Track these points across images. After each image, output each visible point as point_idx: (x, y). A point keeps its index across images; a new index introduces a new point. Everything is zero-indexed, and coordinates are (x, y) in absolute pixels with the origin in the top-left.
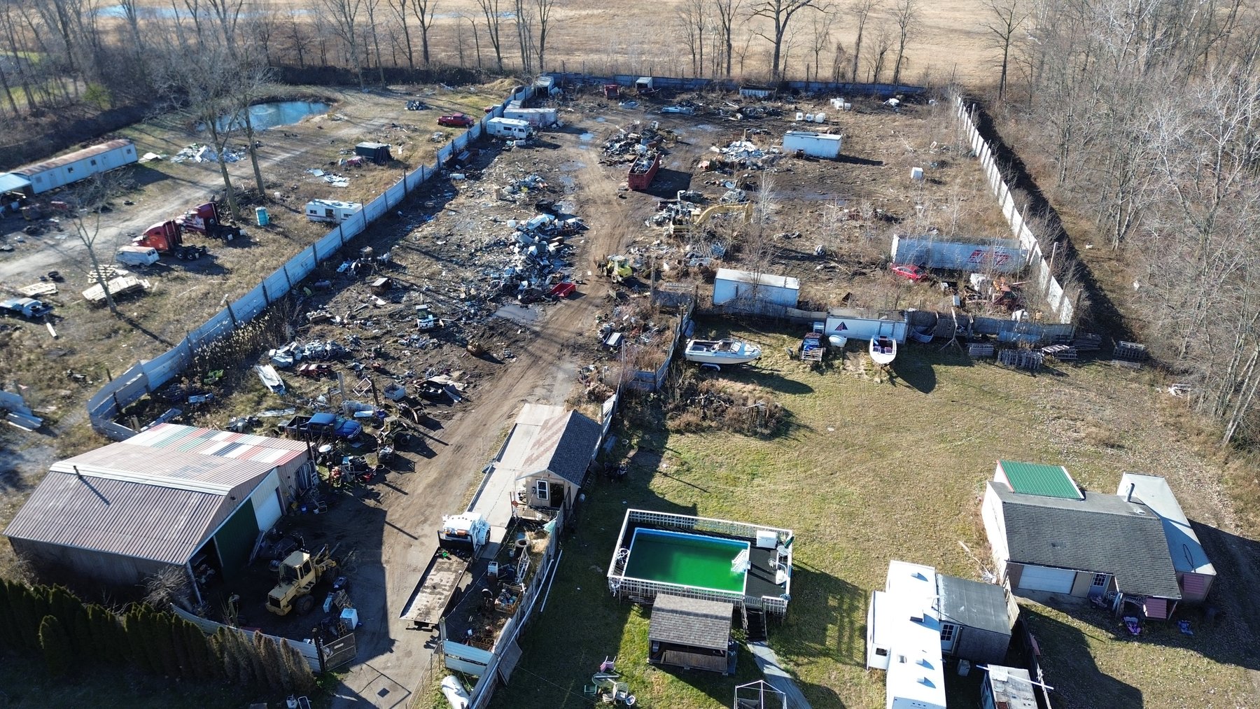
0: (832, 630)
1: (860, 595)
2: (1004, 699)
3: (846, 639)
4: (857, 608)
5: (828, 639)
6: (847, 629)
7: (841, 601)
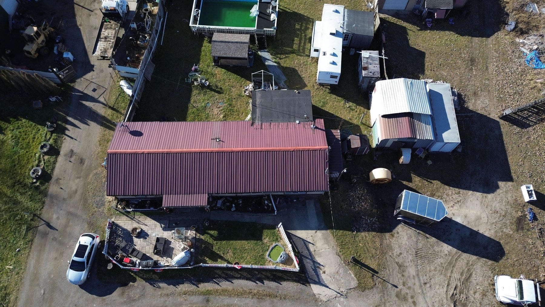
0: (296, 41)
1: (310, 21)
2: (366, 66)
3: (302, 44)
4: (308, 28)
5: (294, 45)
6: (303, 39)
7: (301, 26)
